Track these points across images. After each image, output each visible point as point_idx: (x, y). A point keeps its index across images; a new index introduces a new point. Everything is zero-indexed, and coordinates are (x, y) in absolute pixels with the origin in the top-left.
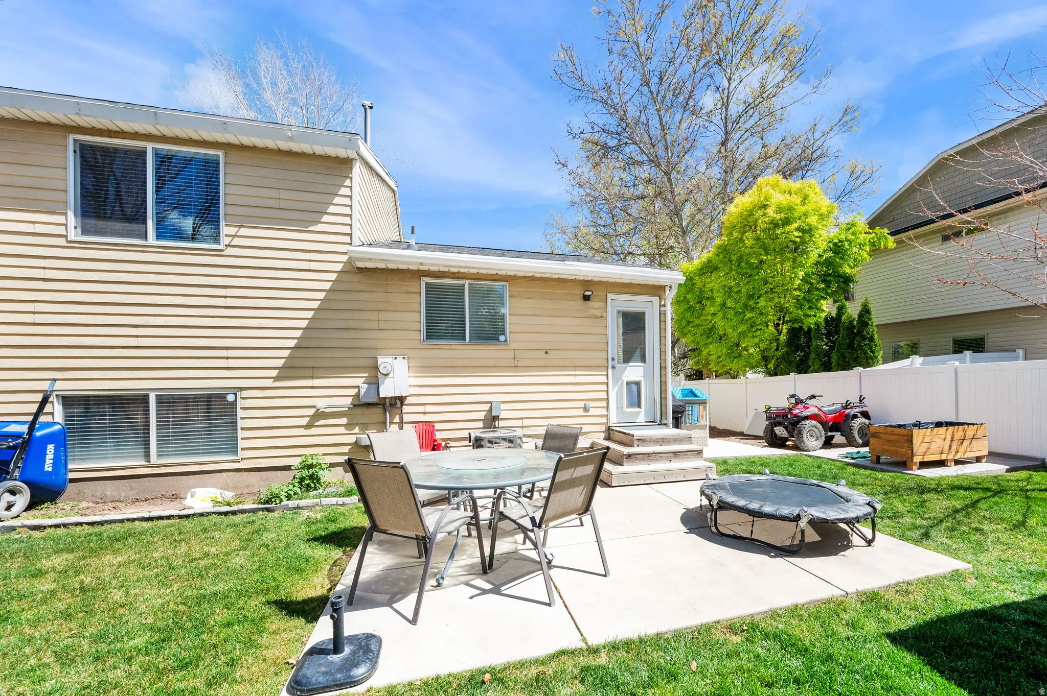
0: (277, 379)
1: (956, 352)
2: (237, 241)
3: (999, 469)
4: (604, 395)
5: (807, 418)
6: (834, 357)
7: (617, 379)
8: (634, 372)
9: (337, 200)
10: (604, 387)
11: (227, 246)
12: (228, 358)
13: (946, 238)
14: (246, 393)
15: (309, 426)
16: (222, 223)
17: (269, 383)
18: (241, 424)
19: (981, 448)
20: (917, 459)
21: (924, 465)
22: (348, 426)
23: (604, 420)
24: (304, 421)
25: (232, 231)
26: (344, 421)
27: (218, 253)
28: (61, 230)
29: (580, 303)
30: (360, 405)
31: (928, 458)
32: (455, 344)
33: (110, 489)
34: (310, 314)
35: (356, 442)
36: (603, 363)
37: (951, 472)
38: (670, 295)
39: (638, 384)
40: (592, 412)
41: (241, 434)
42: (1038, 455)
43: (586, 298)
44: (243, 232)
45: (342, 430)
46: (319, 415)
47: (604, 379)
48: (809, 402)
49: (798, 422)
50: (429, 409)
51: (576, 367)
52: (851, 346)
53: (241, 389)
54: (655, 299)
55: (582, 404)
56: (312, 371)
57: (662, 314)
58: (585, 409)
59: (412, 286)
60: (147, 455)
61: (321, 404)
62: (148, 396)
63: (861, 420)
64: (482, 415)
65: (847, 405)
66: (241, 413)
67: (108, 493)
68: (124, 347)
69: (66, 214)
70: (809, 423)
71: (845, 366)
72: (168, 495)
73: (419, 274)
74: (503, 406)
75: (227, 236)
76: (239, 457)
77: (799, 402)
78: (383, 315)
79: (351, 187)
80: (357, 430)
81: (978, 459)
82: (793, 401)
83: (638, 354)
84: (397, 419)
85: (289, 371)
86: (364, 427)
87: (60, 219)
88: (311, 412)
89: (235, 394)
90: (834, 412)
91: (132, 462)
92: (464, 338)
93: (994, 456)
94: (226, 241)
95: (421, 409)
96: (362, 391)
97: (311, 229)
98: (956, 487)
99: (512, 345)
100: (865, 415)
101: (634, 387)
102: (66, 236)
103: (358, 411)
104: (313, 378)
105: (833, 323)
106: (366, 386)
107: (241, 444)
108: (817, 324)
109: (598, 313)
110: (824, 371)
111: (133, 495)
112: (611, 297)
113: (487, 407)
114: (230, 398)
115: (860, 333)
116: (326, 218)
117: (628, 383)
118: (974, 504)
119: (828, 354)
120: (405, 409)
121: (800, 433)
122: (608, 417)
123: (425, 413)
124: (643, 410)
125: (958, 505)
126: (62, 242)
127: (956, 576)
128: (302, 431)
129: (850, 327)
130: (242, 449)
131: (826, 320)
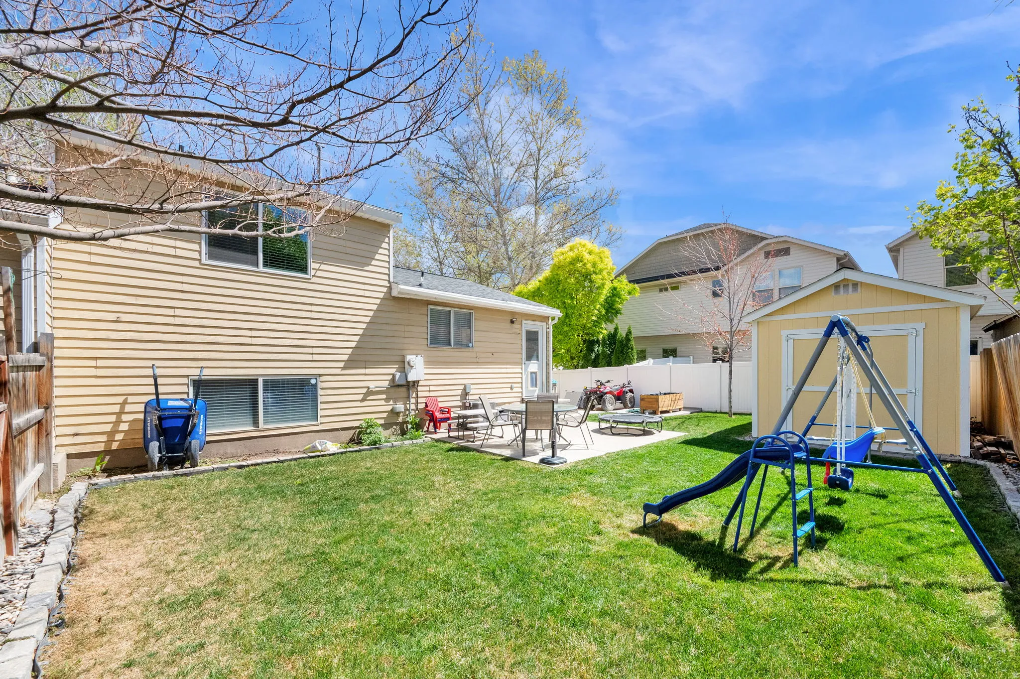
0: (343, 368)
1: (665, 357)
2: (319, 273)
3: (687, 413)
4: (520, 380)
5: (606, 393)
6: (613, 358)
7: (526, 370)
8: (533, 366)
9: (381, 251)
10: (520, 375)
11: (314, 276)
12: (312, 354)
13: (661, 290)
14: (323, 378)
15: (363, 400)
16: (310, 260)
17: (338, 371)
18: (320, 399)
19: (681, 405)
20: (660, 410)
21: (662, 412)
22: (387, 400)
23: (520, 395)
24: (360, 397)
25: (316, 266)
26: (384, 396)
27: (307, 280)
28: (196, 255)
29: (509, 325)
30: (394, 385)
31: (664, 409)
32: (446, 348)
33: (230, 448)
34: (364, 326)
35: (392, 410)
36: (519, 361)
37: (672, 414)
38: (551, 323)
39: (535, 373)
40: (515, 390)
41: (320, 406)
42: (700, 407)
43: (512, 322)
44: (323, 267)
45: (383, 402)
46: (369, 393)
47: (520, 371)
48: (606, 384)
49: (602, 396)
50: (432, 388)
51: (507, 363)
52: (622, 352)
53: (320, 375)
54: (544, 324)
55: (509, 385)
56: (366, 364)
57: (548, 333)
58: (511, 388)
59: (423, 310)
60: (256, 423)
61: (372, 385)
62: (257, 379)
63: (630, 394)
64: (459, 392)
65: (624, 386)
66: (320, 392)
67: (229, 451)
68: (241, 344)
69: (200, 244)
70: (608, 396)
71: (619, 364)
72: (272, 450)
73: (428, 303)
74: (472, 387)
75: (313, 269)
76: (319, 422)
77: (602, 384)
78: (407, 328)
79: (389, 244)
80: (391, 402)
81: (680, 410)
82: (599, 384)
83: (535, 357)
84: (414, 395)
85: (352, 363)
86: (396, 401)
87: (196, 247)
88: (365, 390)
89: (316, 379)
90: (617, 390)
91: (244, 428)
92: (449, 344)
93: (685, 408)
94: (313, 272)
95: (427, 388)
96: (397, 377)
97: (365, 268)
98: (676, 418)
99: (475, 349)
100: (631, 391)
101: (534, 375)
102: (200, 260)
103: (393, 390)
104: (365, 368)
105: (613, 337)
106: (399, 374)
107: (320, 413)
108: (603, 338)
109: (517, 331)
110: (608, 366)
111: (246, 452)
112: (524, 322)
113: (462, 387)
114: (313, 381)
115: (627, 345)
116: (374, 262)
117: (531, 373)
118: (684, 422)
119: (609, 356)
120: (419, 388)
121: (604, 401)
122: (522, 393)
123: (429, 391)
124: (537, 389)
125: (679, 422)
126: (197, 264)
127: (685, 435)
128: (359, 404)
129: (622, 342)
130: (321, 417)
131: (608, 336)
